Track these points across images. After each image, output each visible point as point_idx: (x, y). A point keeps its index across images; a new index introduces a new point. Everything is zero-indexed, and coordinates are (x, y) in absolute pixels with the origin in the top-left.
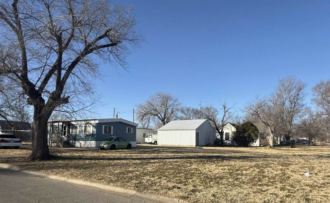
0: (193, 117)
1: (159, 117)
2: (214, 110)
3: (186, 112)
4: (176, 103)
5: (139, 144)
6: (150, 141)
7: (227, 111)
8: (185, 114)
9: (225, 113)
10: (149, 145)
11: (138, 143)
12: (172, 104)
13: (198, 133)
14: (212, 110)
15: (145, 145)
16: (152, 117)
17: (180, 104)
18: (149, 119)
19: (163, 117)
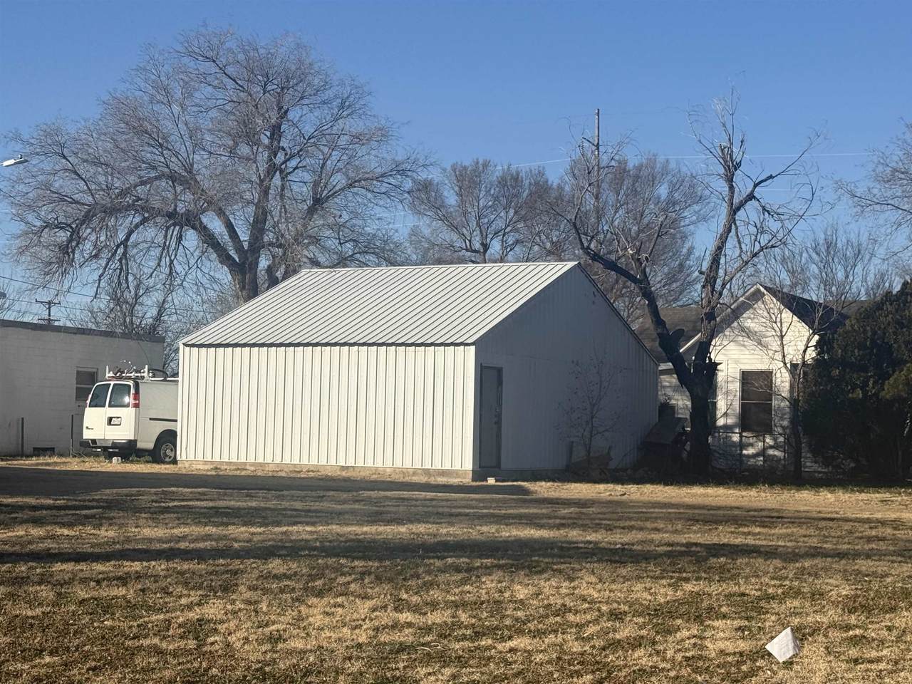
0: (511, 240)
1: (209, 239)
2: (673, 188)
3: (451, 199)
4: (354, 125)
5: (34, 460)
6: (123, 433)
7: (751, 197)
8: (445, 219)
9: (734, 210)
10: (116, 465)
11: (28, 450)
12: (320, 132)
13: (499, 371)
14: (663, 191)
15: (74, 465)
16: (150, 232)
17: (382, 135)
18: (125, 253)
19: (244, 236)
